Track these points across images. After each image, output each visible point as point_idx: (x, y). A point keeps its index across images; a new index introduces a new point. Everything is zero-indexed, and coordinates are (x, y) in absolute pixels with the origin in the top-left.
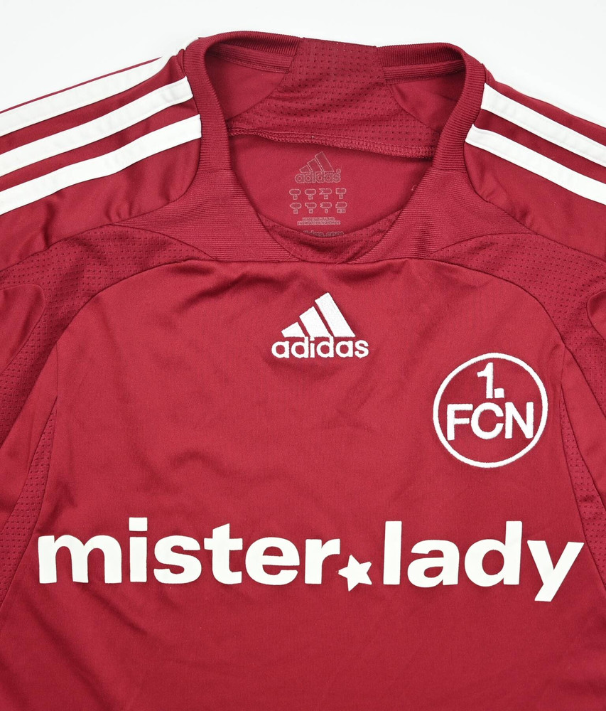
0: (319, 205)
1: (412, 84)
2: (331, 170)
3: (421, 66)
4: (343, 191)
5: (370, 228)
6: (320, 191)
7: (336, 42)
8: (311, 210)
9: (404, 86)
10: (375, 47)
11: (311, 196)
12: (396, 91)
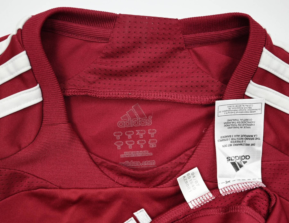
0: (136, 142)
1: (205, 47)
2: (144, 117)
3: (213, 33)
4: (154, 131)
5: (174, 161)
6: (137, 132)
7: (145, 17)
8: (130, 146)
9: (199, 49)
10: (177, 19)
11: (130, 136)
12: (193, 54)
